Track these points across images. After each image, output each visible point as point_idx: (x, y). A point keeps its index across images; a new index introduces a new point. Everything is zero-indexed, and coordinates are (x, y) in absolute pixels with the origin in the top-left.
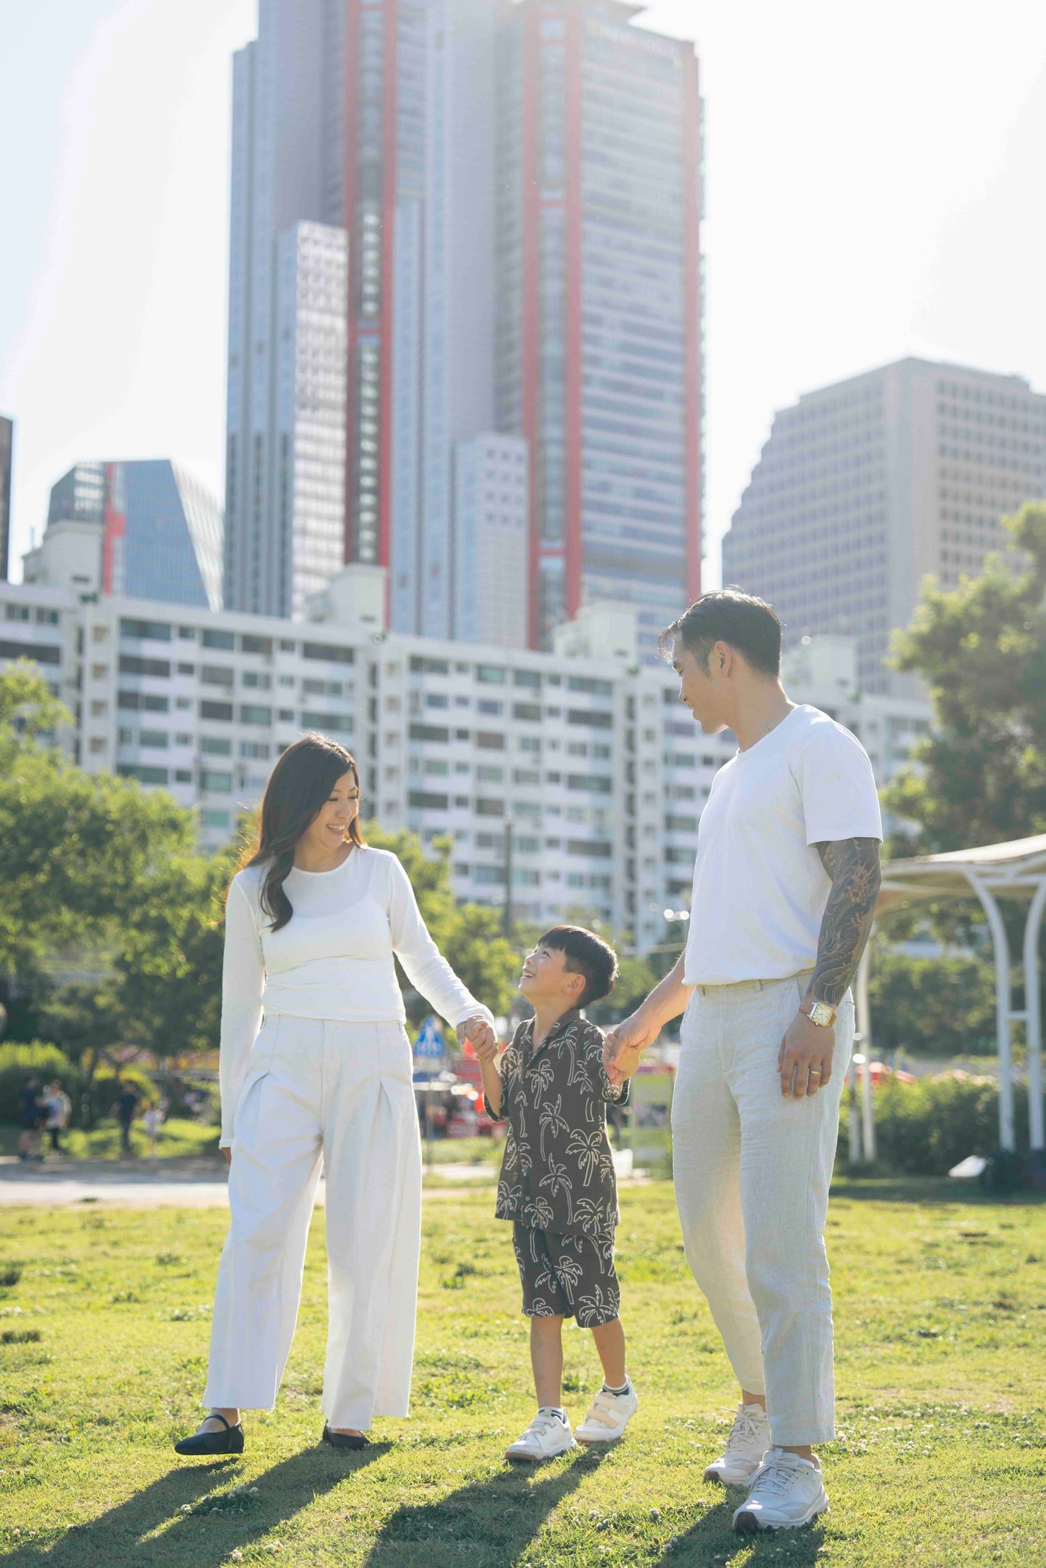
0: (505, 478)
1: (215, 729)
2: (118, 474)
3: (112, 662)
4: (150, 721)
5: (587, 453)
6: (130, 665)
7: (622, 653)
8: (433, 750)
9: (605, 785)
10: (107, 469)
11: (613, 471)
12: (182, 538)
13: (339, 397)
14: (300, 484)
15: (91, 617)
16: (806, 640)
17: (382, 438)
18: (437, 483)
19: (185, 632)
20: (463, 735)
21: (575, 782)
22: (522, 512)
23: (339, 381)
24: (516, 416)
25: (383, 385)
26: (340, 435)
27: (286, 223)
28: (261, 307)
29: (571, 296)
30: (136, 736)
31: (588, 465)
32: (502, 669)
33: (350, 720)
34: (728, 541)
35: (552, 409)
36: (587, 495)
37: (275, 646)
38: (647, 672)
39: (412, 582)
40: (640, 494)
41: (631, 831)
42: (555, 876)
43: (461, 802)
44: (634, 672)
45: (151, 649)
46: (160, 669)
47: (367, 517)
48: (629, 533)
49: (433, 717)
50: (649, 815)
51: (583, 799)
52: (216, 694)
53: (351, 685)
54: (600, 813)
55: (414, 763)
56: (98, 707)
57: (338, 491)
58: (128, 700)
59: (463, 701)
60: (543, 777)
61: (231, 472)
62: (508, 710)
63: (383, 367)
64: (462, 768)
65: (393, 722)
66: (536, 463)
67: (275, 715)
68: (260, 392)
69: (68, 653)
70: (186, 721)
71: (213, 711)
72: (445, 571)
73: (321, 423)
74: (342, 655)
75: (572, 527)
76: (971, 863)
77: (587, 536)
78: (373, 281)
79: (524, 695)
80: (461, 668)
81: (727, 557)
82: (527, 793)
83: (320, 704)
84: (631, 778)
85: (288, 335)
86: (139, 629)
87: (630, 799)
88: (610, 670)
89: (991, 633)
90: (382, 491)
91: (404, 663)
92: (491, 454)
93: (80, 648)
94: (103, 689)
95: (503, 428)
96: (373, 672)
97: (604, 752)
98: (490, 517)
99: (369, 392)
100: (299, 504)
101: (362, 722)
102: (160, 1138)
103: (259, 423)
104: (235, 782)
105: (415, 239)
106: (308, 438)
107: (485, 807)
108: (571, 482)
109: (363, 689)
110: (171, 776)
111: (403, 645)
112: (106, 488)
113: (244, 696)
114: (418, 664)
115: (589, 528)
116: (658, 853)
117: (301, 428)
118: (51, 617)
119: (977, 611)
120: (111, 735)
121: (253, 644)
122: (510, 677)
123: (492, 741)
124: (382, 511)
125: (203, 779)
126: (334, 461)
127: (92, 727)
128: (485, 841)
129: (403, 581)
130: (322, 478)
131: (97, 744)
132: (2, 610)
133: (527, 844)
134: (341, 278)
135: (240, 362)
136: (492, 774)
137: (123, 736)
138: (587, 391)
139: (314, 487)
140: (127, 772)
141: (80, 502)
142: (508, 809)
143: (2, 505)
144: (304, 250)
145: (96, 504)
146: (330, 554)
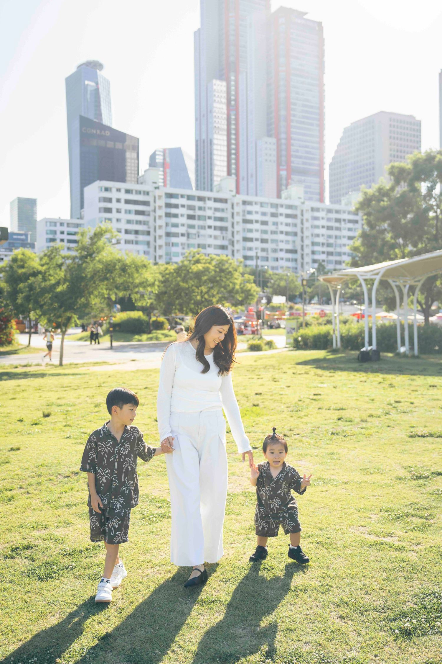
0: (270, 149)
1: (191, 222)
2: (167, 152)
3: (163, 205)
4: (174, 220)
5: (292, 142)
6: (168, 205)
7: (300, 198)
8: (249, 226)
9: (295, 234)
10: (164, 151)
11: (300, 147)
12: (184, 169)
13: (225, 127)
14: (215, 152)
15: (157, 193)
16: (350, 193)
17: (237, 139)
18: (252, 152)
19: (182, 196)
20: (257, 221)
21: (287, 233)
22: (275, 159)
23: (225, 122)
24: (273, 132)
25: (237, 124)
26: (225, 138)
27: (210, 80)
28: (204, 104)
29: (288, 97)
30: (170, 225)
31: (293, 145)
32: (267, 203)
33: (227, 218)
34: (331, 165)
35: (283, 129)
36: (292, 153)
37: (206, 199)
38: (307, 203)
39: (246, 179)
40: (307, 152)
41: (302, 246)
42: (282, 259)
43: (257, 240)
44: (303, 203)
45: (173, 201)
46: (176, 206)
47: (233, 161)
48: (304, 163)
49: (249, 217)
50: (307, 242)
51: (290, 238)
52: (191, 212)
53: (227, 209)
54: (294, 242)
55: (244, 230)
56: (160, 217)
57: (225, 154)
58: (168, 215)
59: (257, 213)
60: (279, 232)
61: (197, 150)
62: (269, 215)
63: (237, 120)
64: (257, 230)
65: (238, 219)
66: (278, 145)
67: (207, 218)
68: (204, 128)
69: (152, 203)
70: (183, 220)
71: (190, 217)
72: (254, 176)
73: (221, 135)
74: (225, 201)
75: (288, 163)
76: (358, 272)
77: (292, 165)
78: (234, 95)
79: (273, 210)
80: (256, 203)
81: (331, 169)
82: (274, 237)
83: (218, 214)
84: (302, 232)
85: (211, 112)
86: (170, 196)
87: (302, 238)
88: (297, 203)
89: (379, 200)
90: (237, 154)
91: (241, 203)
92: (266, 143)
93: (155, 202)
94: (161, 212)
95: (270, 136)
96: (233, 205)
97: (295, 225)
98: (266, 160)
99: (233, 127)
100: (215, 157)
101: (230, 219)
102: (166, 336)
103: (204, 137)
104: (197, 235)
105: (245, 83)
106: (217, 139)
107: (263, 241)
108: (288, 149)
109: (230, 210)
110: (179, 235)
111: (240, 198)
112: (164, 155)
113: (198, 213)
114: (244, 203)
115: (293, 162)
116: (310, 252)
117: (215, 136)
118: (147, 193)
119: (377, 194)
120: (164, 225)
121: (200, 199)
122: (269, 206)
123: (264, 223)
124: (237, 159)
125: (188, 235)
126: (224, 145)
127: (159, 222)
128: (263, 250)
129: (243, 179)
130: (221, 150)
131: (160, 227)
132: (134, 192)
133: (275, 251)
134: (225, 95)
135: (198, 120)
136: (265, 232)
137: (167, 225)
138: (292, 124)
139: (219, 153)
140: (168, 234)
141: (157, 161)
142: (269, 241)
143: (136, 161)
144: (215, 87)
145: (162, 161)
146: (223, 171)
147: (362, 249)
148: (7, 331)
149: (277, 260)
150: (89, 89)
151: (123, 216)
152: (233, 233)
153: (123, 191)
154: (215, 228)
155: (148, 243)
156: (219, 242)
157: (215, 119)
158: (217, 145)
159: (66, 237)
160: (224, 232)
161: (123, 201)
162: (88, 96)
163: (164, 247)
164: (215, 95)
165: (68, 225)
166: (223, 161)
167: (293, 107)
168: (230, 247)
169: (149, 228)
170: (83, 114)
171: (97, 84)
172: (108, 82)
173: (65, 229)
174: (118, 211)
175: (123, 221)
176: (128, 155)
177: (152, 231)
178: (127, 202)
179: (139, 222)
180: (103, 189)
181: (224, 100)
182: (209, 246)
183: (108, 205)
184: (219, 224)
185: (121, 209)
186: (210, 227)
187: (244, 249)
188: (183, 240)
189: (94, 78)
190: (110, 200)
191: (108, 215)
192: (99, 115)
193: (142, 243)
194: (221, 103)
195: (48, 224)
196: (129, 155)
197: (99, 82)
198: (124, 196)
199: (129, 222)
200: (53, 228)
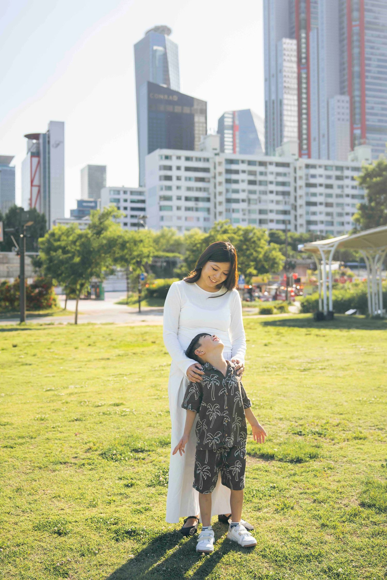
0: (343, 108)
1: (252, 187)
2: (236, 114)
3: (224, 171)
4: (234, 186)
5: (367, 99)
6: (229, 171)
7: (367, 159)
8: (312, 190)
10: (234, 113)
11: (375, 103)
12: (254, 131)
13: (296, 86)
14: (285, 113)
15: (217, 159)
17: (308, 99)
18: (323, 111)
19: (243, 162)
20: (321, 185)
21: (353, 197)
22: (348, 117)
23: (295, 81)
24: (346, 89)
25: (308, 83)
26: (296, 97)
27: (279, 39)
28: (273, 64)
29: (362, 53)
30: (231, 190)
31: (368, 102)
32: (332, 166)
33: (289, 183)
35: (357, 86)
36: (367, 111)
37: (268, 164)
39: (317, 139)
40: (383, 109)
42: (348, 223)
43: (321, 204)
45: (234, 167)
46: (237, 172)
47: (304, 121)
48: (380, 121)
49: (312, 181)
51: (356, 201)
52: (252, 178)
53: (289, 173)
55: (307, 194)
56: (220, 183)
57: (296, 114)
58: (228, 181)
59: (321, 176)
60: (344, 196)
61: (266, 111)
62: (334, 178)
63: (308, 78)
64: (321, 194)
65: (301, 183)
66: (352, 103)
67: (268, 183)
68: (273, 88)
69: (212, 169)
70: (244, 186)
71: (251, 183)
72: (326, 136)
73: (291, 94)
74: (287, 165)
75: (363, 120)
77: (367, 123)
78: (304, 53)
79: (338, 173)
80: (320, 167)
82: (340, 200)
83: (280, 179)
85: (281, 71)
86: (231, 162)
90: (308, 114)
91: (304, 166)
92: (339, 101)
93: (215, 168)
94: (221, 179)
95: (342, 93)
96: (295, 169)
98: (339, 119)
99: (304, 86)
100: (285, 118)
101: (292, 183)
103: (273, 97)
104: (258, 202)
105: (316, 40)
106: (287, 99)
107: (328, 205)
108: (363, 107)
109: (292, 174)
110: (240, 201)
111: (303, 162)
112: (233, 118)
113: (259, 178)
114: (308, 166)
115: (368, 120)
117: (285, 96)
118: (207, 160)
120: (224, 191)
121: (262, 164)
122: (334, 168)
123: (329, 186)
124: (308, 119)
125: (249, 201)
126: (294, 105)
127: (219, 189)
128: (328, 214)
129: (315, 139)
130: (291, 110)
131: (220, 193)
132: (194, 159)
133: (340, 215)
134: (295, 53)
135: (268, 80)
136: (330, 196)
137: (227, 191)
138: (367, 80)
139: (289, 113)
140: (229, 201)
141: (226, 123)
142: (335, 205)
143: (205, 125)
144: (285, 46)
145: (231, 124)
146: (293, 132)
147: (362, 220)
148: (48, 296)
149: (343, 224)
150: (158, 54)
151: (184, 184)
152: (296, 198)
153: (183, 159)
154: (277, 193)
155: (208, 210)
156: (281, 207)
157: (284, 79)
158: (287, 105)
159: (129, 205)
160: (286, 197)
161: (183, 169)
162: (157, 62)
163: (224, 213)
164: (284, 55)
165: (132, 193)
166: (294, 121)
167: (367, 62)
168: (293, 212)
169: (209, 194)
170: (151, 80)
171: (165, 48)
172: (176, 47)
173: (129, 197)
174: (178, 178)
175: (183, 189)
176: (196, 119)
177: (212, 197)
178: (188, 169)
179: (200, 189)
180: (164, 157)
181: (295, 59)
182: (271, 211)
183: (168, 173)
184: (281, 189)
185: (180, 177)
186: (271, 192)
187: (307, 213)
188: (244, 205)
189: (163, 43)
190: (170, 168)
191: (168, 183)
192: (167, 80)
193: (203, 209)
194: (291, 61)
195: (112, 192)
196: (198, 119)
197: (167, 47)
198: (183, 163)
199: (189, 189)
200: (117, 197)
